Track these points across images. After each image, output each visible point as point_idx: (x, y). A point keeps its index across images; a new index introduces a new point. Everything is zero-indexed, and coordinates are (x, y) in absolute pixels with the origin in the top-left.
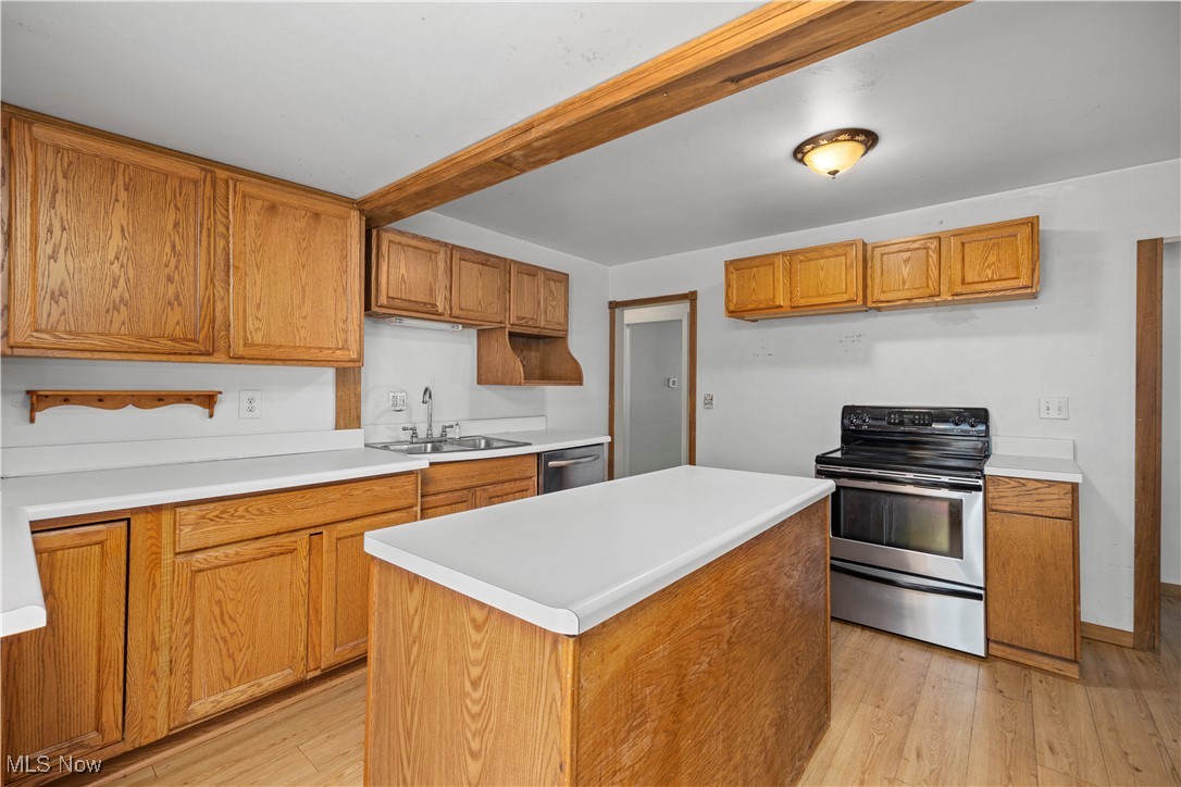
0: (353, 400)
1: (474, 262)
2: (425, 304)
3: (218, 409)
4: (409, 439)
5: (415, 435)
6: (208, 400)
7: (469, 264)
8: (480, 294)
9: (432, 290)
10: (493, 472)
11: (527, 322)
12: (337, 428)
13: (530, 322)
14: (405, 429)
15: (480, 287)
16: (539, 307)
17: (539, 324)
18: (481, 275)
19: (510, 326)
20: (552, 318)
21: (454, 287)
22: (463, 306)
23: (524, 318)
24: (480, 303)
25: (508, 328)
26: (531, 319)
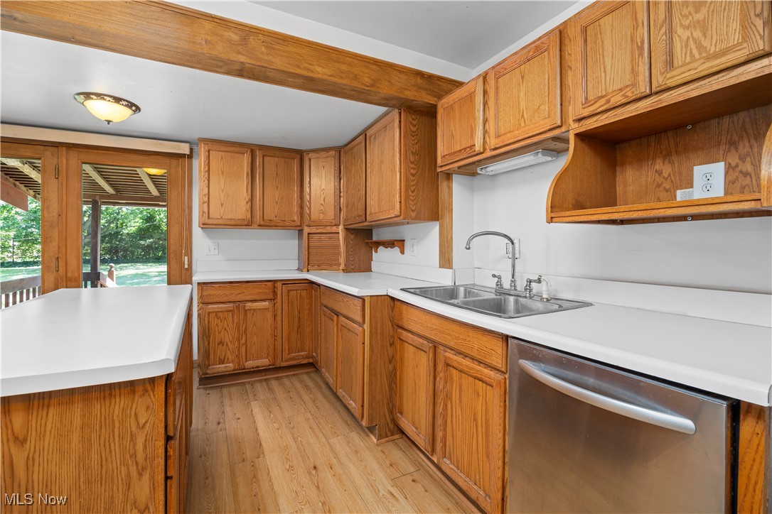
0: (446, 246)
1: (511, 69)
2: (466, 149)
3: (405, 250)
4: (495, 286)
5: (499, 283)
6: (401, 244)
7: (507, 76)
8: (523, 104)
9: (472, 131)
10: (449, 335)
11: (608, 101)
12: (440, 267)
13: (618, 99)
14: (494, 276)
15: (522, 95)
16: (641, 54)
17: (643, 88)
18: (523, 77)
19: (576, 125)
20: (695, 52)
21: (491, 114)
22: (502, 131)
23: (602, 97)
24: (523, 116)
25: (575, 128)
26: (621, 90)
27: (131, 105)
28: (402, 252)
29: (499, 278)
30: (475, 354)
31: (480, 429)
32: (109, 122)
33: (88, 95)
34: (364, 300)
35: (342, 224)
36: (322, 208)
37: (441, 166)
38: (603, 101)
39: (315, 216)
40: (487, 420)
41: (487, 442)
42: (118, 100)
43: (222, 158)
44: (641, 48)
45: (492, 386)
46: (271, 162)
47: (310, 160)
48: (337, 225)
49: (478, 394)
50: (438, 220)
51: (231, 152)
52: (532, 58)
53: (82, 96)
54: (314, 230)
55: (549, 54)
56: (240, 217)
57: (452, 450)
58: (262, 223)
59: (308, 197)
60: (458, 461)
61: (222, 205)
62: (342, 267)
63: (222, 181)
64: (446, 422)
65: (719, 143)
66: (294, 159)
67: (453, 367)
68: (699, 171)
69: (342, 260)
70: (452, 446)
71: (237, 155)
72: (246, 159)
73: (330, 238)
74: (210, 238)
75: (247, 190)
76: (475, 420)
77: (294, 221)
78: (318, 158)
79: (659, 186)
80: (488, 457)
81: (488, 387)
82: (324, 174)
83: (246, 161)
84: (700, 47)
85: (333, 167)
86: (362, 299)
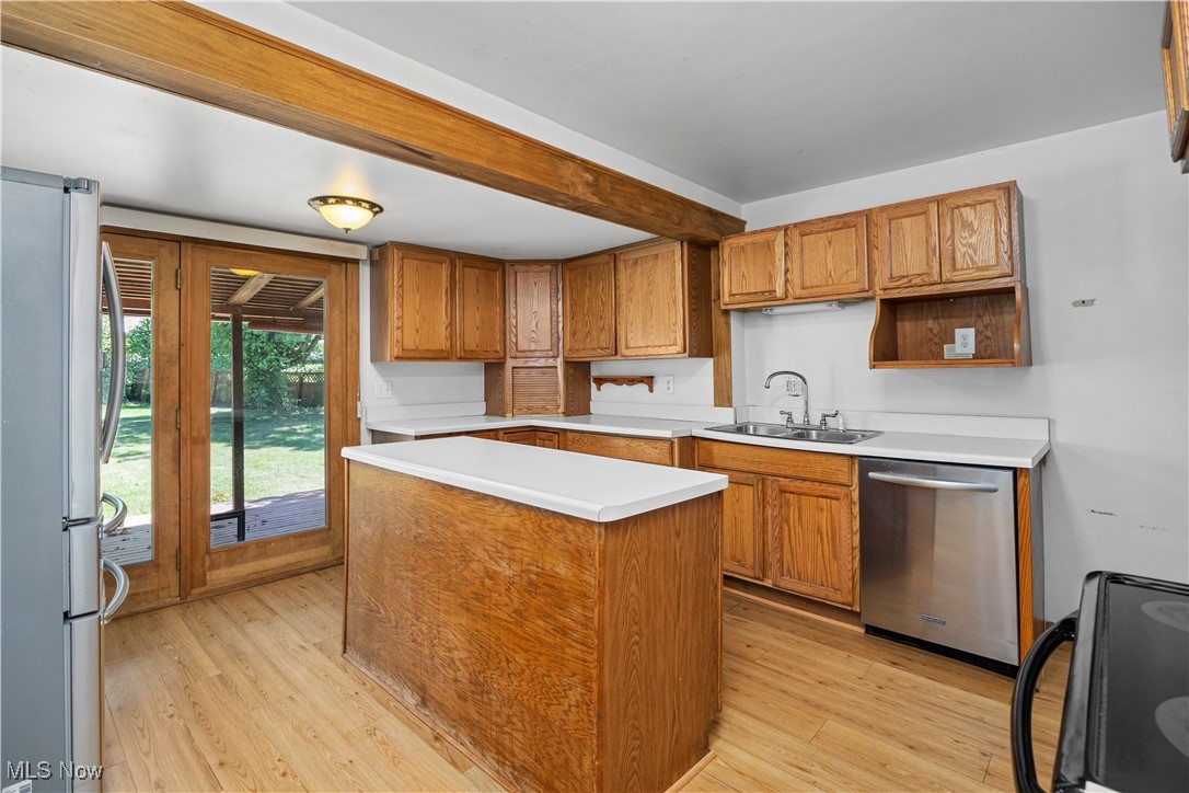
0: (724, 384)
1: (818, 232)
2: (763, 293)
3: (655, 387)
4: (785, 423)
5: (790, 419)
6: (649, 380)
7: (813, 237)
8: (830, 265)
9: (771, 277)
10: (784, 465)
11: (910, 281)
12: (715, 406)
13: (917, 281)
14: (782, 413)
15: (829, 257)
16: (934, 254)
17: (936, 278)
18: (830, 243)
19: (882, 292)
20: (969, 263)
21: (795, 267)
22: (808, 284)
23: (904, 277)
24: (830, 275)
25: (880, 295)
26: (920, 275)
27: (372, 205)
28: (651, 390)
29: (790, 414)
30: (818, 476)
31: (825, 538)
32: (347, 230)
33: (324, 200)
34: (672, 443)
35: (561, 356)
36: (533, 335)
37: (726, 304)
38: (905, 280)
39: (523, 345)
40: (833, 529)
41: (834, 546)
42: (357, 202)
43: (417, 269)
44: (934, 250)
45: (838, 499)
46: (472, 273)
47: (516, 273)
48: (555, 357)
49: (822, 510)
50: (712, 356)
51: (427, 261)
52: (840, 229)
53: (318, 202)
54: (520, 363)
55: (856, 230)
56: (438, 347)
57: (791, 565)
58: (463, 355)
59: (514, 321)
60: (799, 574)
61: (417, 331)
62: (561, 409)
63: (418, 299)
64: (782, 544)
65: (971, 315)
66: (496, 271)
67: (791, 493)
68: (959, 332)
69: (561, 402)
70: (790, 562)
71: (433, 265)
72: (444, 271)
73: (544, 374)
74: (382, 376)
75: (446, 311)
76: (819, 532)
77: (497, 352)
78: (527, 271)
79: (931, 340)
80: (835, 558)
81: (833, 501)
82: (536, 293)
83: (444, 272)
84: (972, 259)
85: (548, 285)
86: (671, 441)
